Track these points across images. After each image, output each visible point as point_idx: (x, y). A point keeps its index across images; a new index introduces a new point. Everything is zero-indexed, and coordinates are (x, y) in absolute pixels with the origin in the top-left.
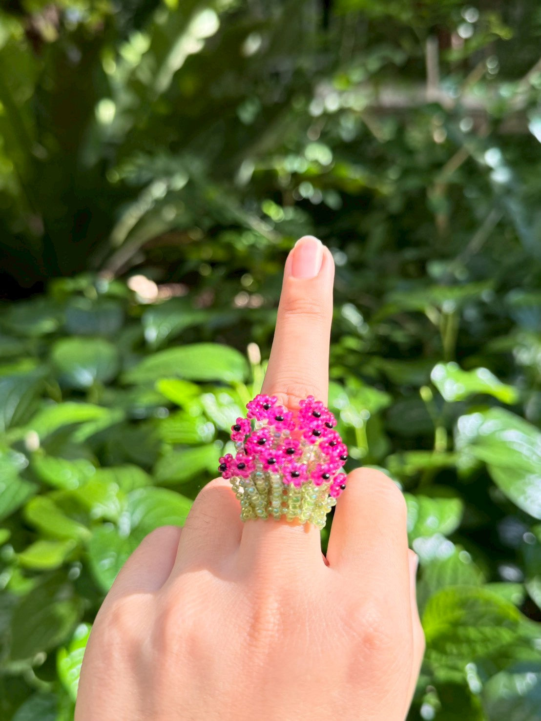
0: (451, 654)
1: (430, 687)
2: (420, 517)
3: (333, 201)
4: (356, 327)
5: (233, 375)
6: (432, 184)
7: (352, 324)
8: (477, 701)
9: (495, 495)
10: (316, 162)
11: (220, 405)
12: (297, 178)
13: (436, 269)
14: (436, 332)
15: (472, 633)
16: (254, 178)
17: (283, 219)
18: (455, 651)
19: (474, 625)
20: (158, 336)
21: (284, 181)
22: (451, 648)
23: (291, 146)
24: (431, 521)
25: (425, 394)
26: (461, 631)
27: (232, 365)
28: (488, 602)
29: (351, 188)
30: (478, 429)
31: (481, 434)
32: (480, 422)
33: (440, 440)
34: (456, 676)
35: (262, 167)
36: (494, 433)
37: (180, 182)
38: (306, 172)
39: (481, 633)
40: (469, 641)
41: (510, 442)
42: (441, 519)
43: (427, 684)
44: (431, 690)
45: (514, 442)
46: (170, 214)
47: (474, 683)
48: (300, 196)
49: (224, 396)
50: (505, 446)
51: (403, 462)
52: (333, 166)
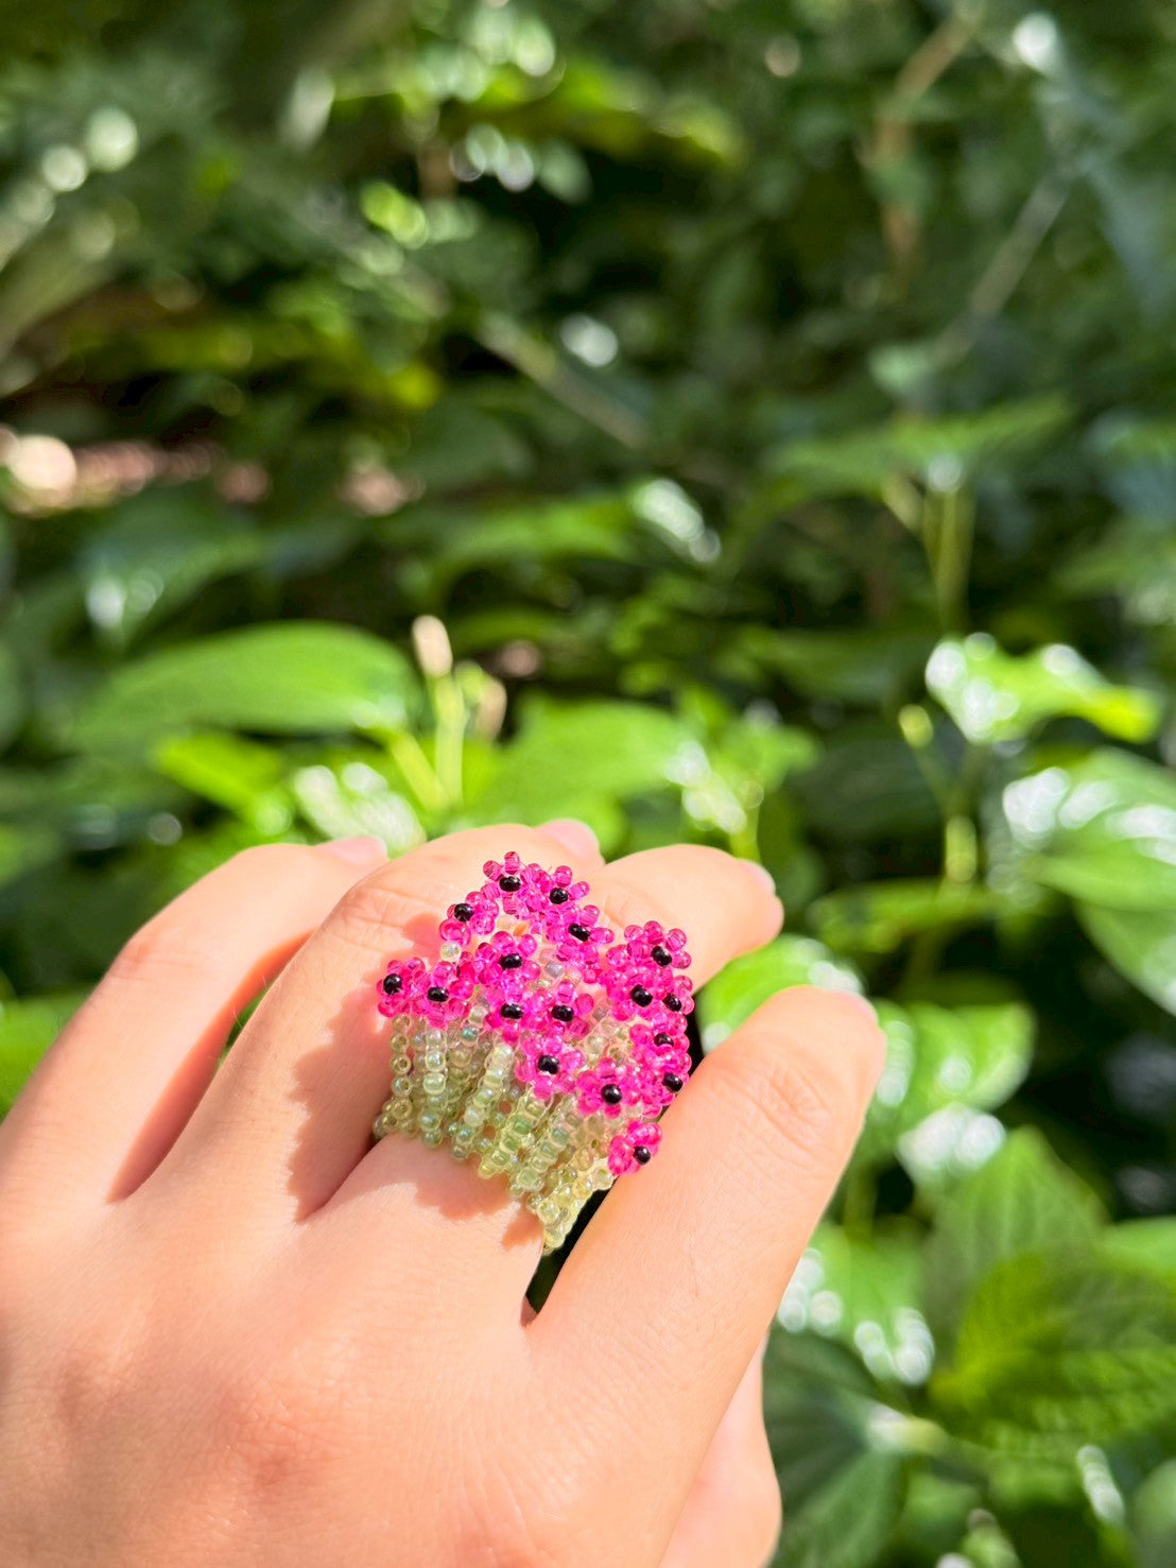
0: (1052, 1429)
1: (978, 1513)
2: (923, 1061)
3: (563, 175)
4: (686, 546)
5: (382, 712)
6: (871, 126)
7: (674, 537)
8: (1116, 1541)
9: (1099, 981)
10: (511, 68)
11: (349, 797)
12: (455, 116)
13: (899, 369)
14: (913, 545)
15: (1103, 1367)
16: (336, 123)
17: (425, 240)
18: (1061, 1421)
19: (1107, 1344)
20: (126, 607)
21: (420, 128)
22: (1048, 1412)
23: (433, 23)
24: (952, 1070)
25: (914, 726)
26: (1071, 1366)
27: (372, 684)
28: (1136, 1281)
29: (615, 138)
30: (1056, 812)
31: (1067, 824)
32: (1062, 792)
33: (958, 852)
34: (1051, 1482)
35: (356, 89)
36: (1099, 818)
37: (115, 141)
38: (483, 98)
39: (1128, 1366)
40: (1095, 1391)
41: (1145, 840)
42: (979, 1063)
43: (969, 1507)
44: (982, 1523)
45: (1154, 840)
46: (98, 241)
47: (1103, 1494)
48: (471, 168)
49: (361, 774)
50: (1132, 851)
51: (859, 917)
52: (559, 78)
